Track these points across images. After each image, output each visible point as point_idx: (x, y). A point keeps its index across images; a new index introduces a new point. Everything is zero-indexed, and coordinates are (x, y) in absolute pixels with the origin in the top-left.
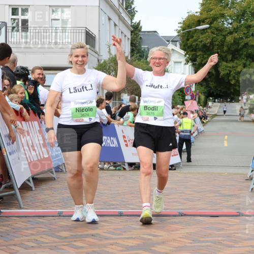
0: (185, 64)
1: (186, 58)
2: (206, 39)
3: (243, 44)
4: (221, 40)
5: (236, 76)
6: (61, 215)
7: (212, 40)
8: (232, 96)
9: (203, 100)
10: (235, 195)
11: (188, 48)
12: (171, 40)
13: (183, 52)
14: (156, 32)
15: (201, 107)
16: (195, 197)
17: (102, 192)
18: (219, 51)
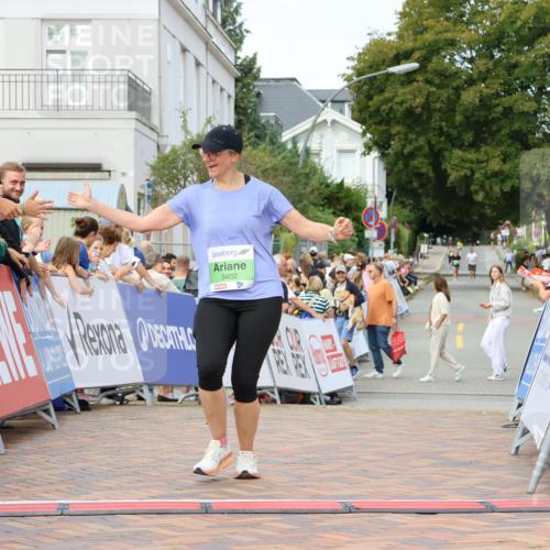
0: (364, 154)
1: (365, 140)
2: (411, 97)
3: (500, 109)
4: (448, 97)
5: (487, 182)
6: (65, 512)
7: (427, 99)
8: (475, 229)
9: (407, 239)
10: (476, 462)
11: (370, 116)
12: (329, 99)
13: (358, 127)
14: (294, 80)
15: (401, 256)
16: (383, 467)
17: (165, 456)
18: (444, 123)
